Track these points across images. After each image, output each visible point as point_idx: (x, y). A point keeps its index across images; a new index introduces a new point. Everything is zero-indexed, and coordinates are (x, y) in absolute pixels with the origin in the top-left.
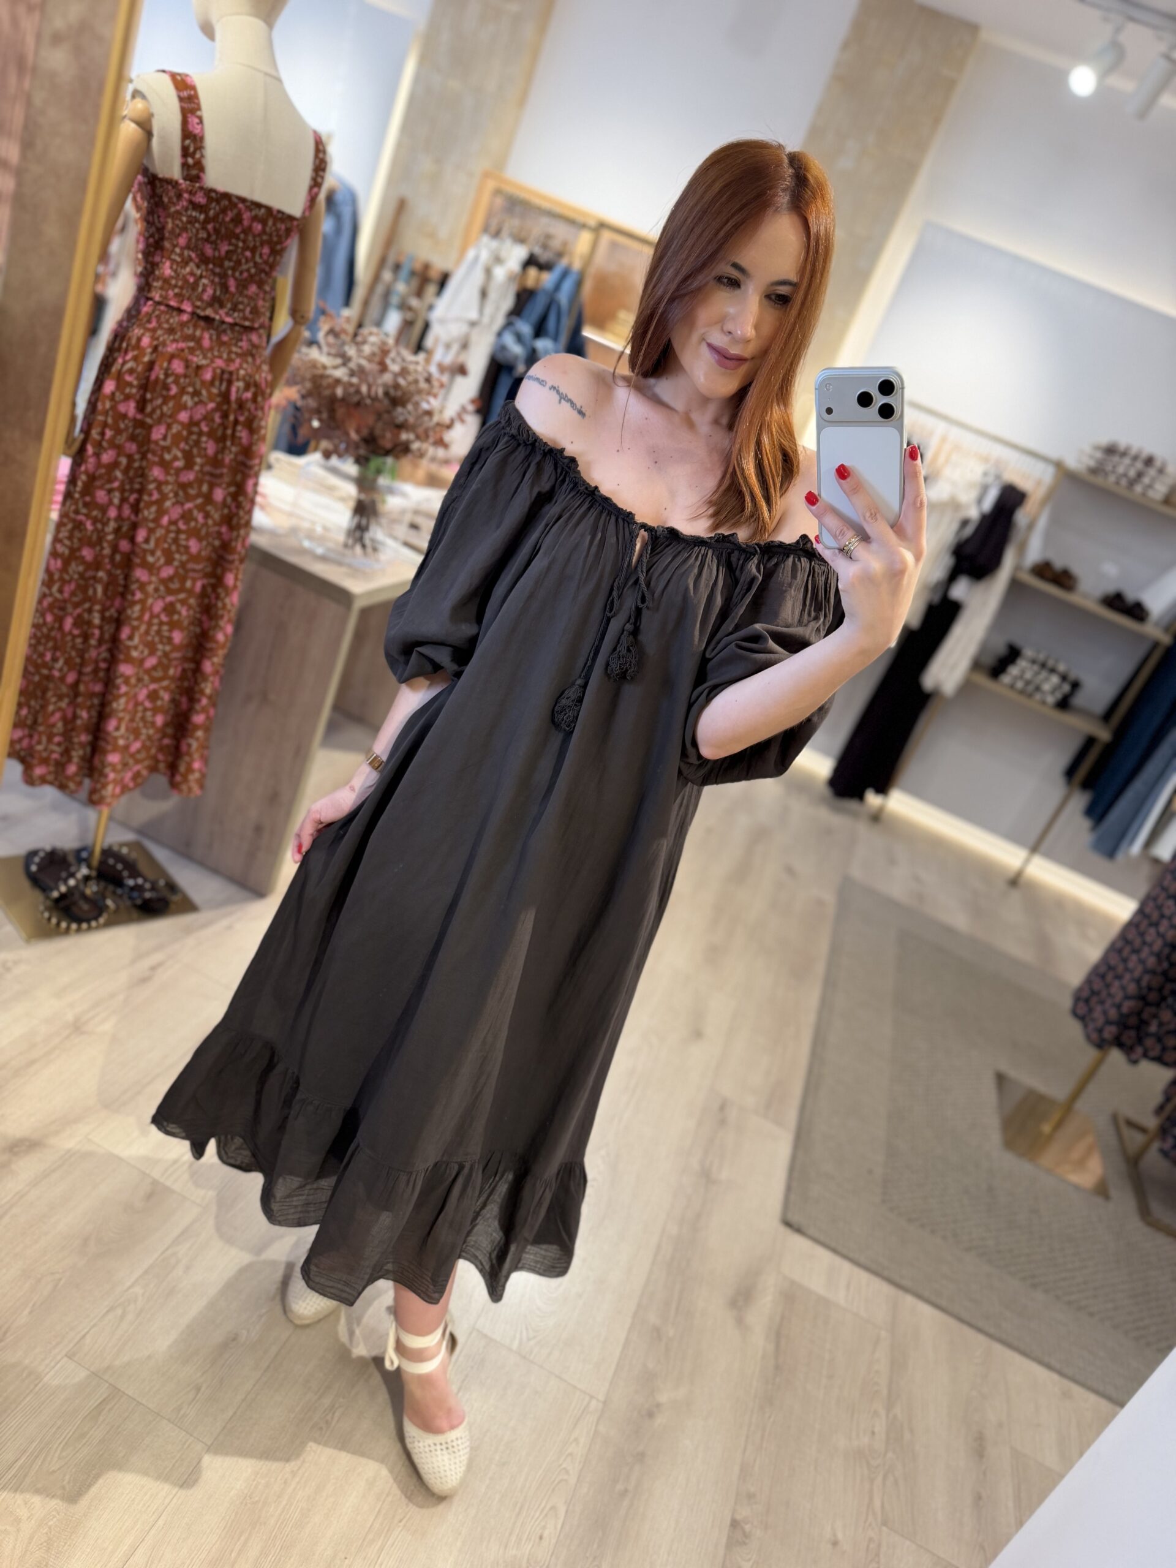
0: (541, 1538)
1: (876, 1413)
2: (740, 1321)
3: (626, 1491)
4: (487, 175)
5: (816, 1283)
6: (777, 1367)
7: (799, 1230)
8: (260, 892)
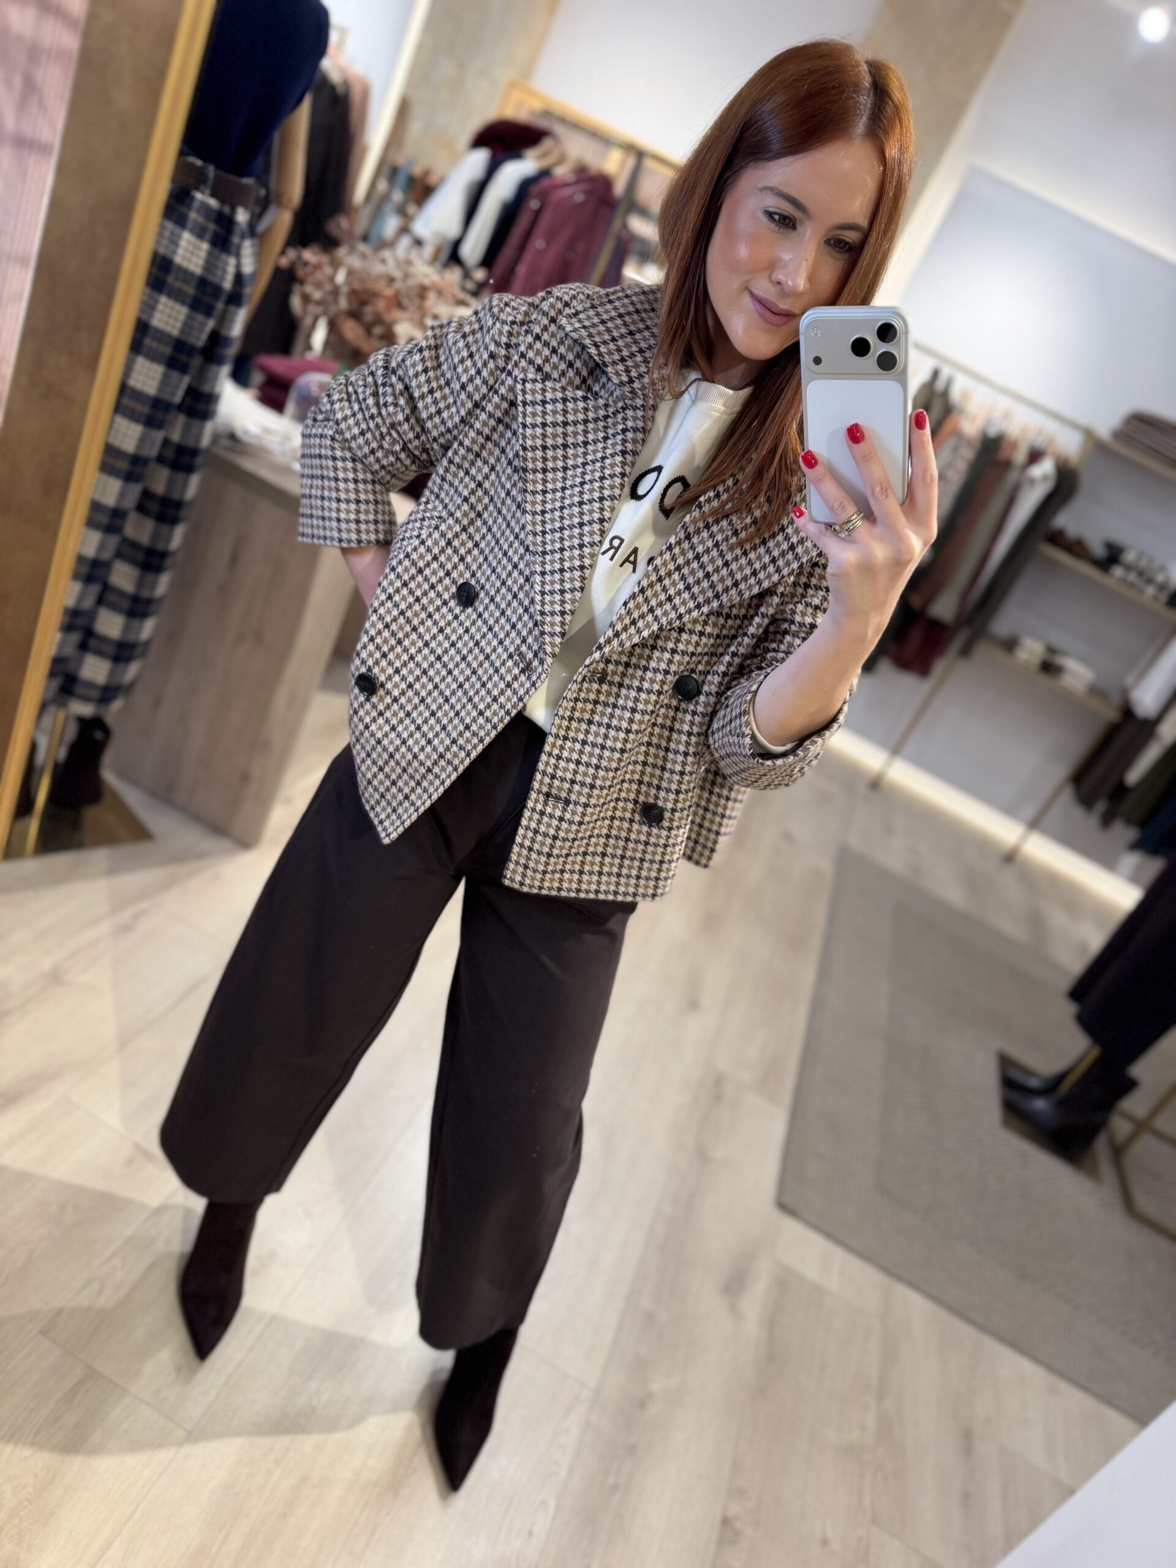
0: (530, 1534)
1: (866, 1406)
2: (733, 1309)
3: (615, 1487)
4: (513, 85)
5: (811, 1271)
6: (770, 1357)
7: (794, 1214)
8: (246, 842)
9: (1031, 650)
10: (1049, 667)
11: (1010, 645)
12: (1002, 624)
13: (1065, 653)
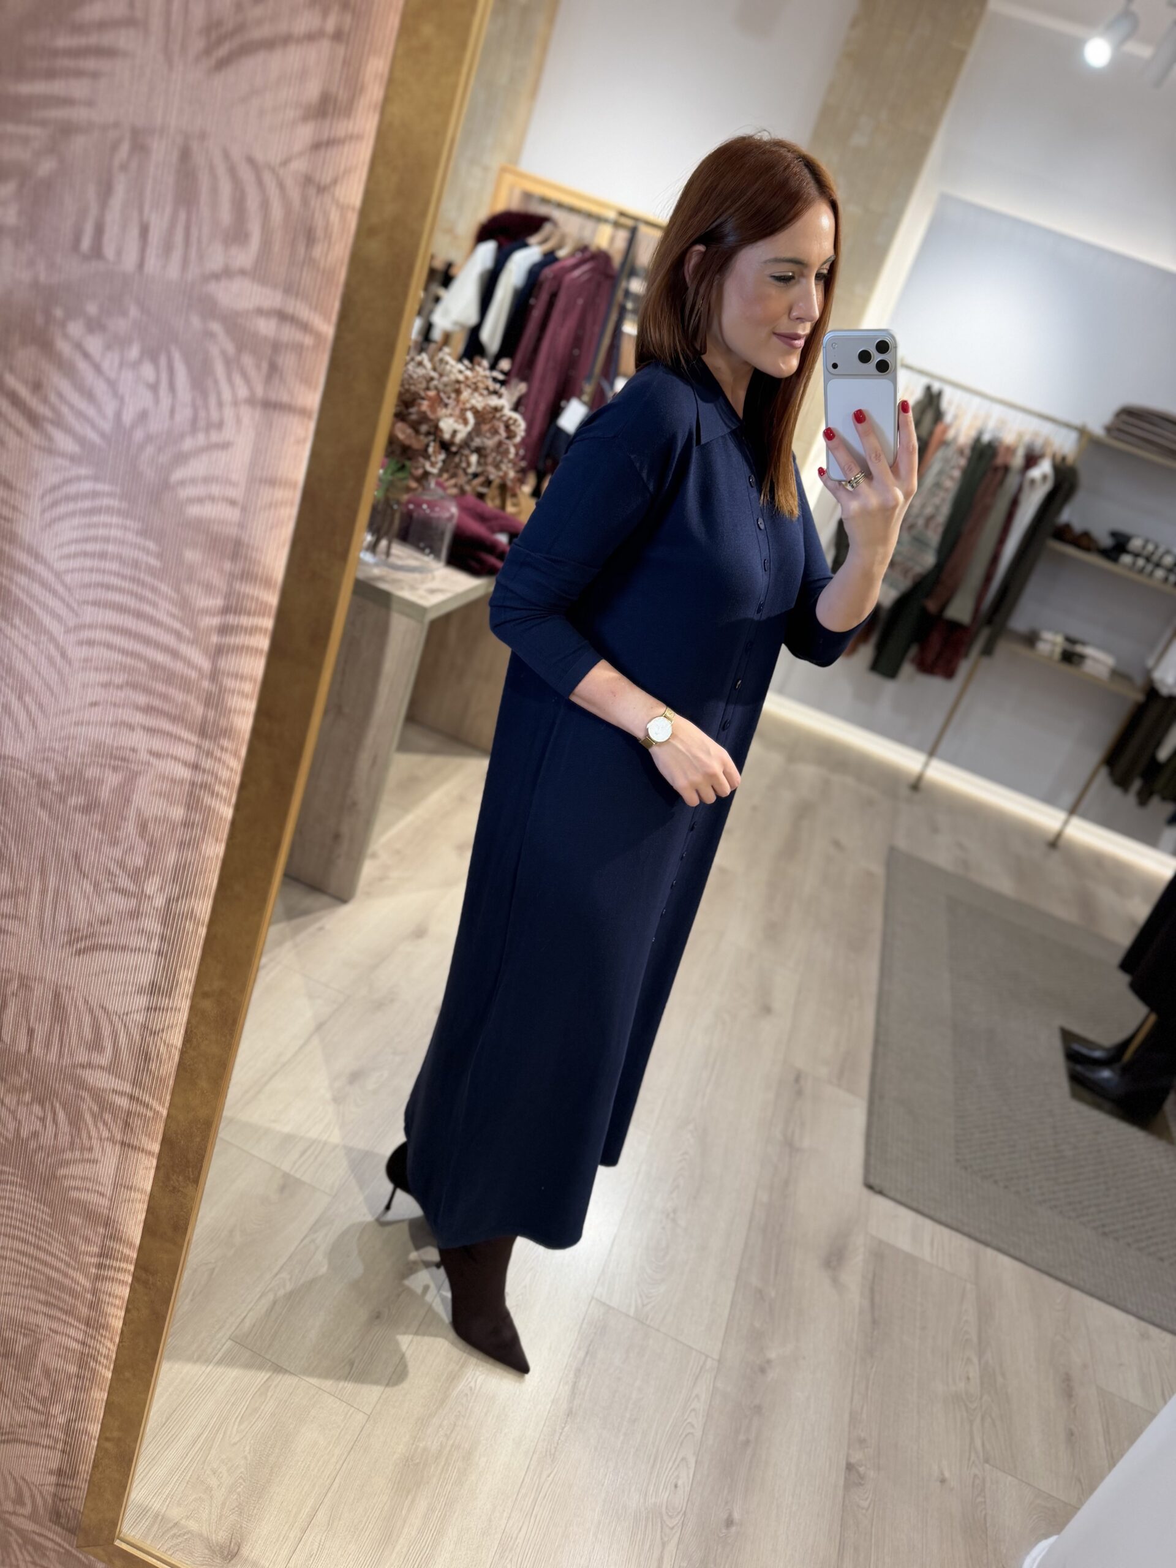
0: (676, 1486)
1: (969, 1360)
2: (835, 1281)
3: (747, 1442)
4: (504, 170)
5: (904, 1243)
6: (874, 1322)
7: (880, 1192)
8: (342, 897)
9: (1051, 642)
10: (1070, 657)
11: (1031, 639)
12: (1019, 622)
13: (1084, 643)
